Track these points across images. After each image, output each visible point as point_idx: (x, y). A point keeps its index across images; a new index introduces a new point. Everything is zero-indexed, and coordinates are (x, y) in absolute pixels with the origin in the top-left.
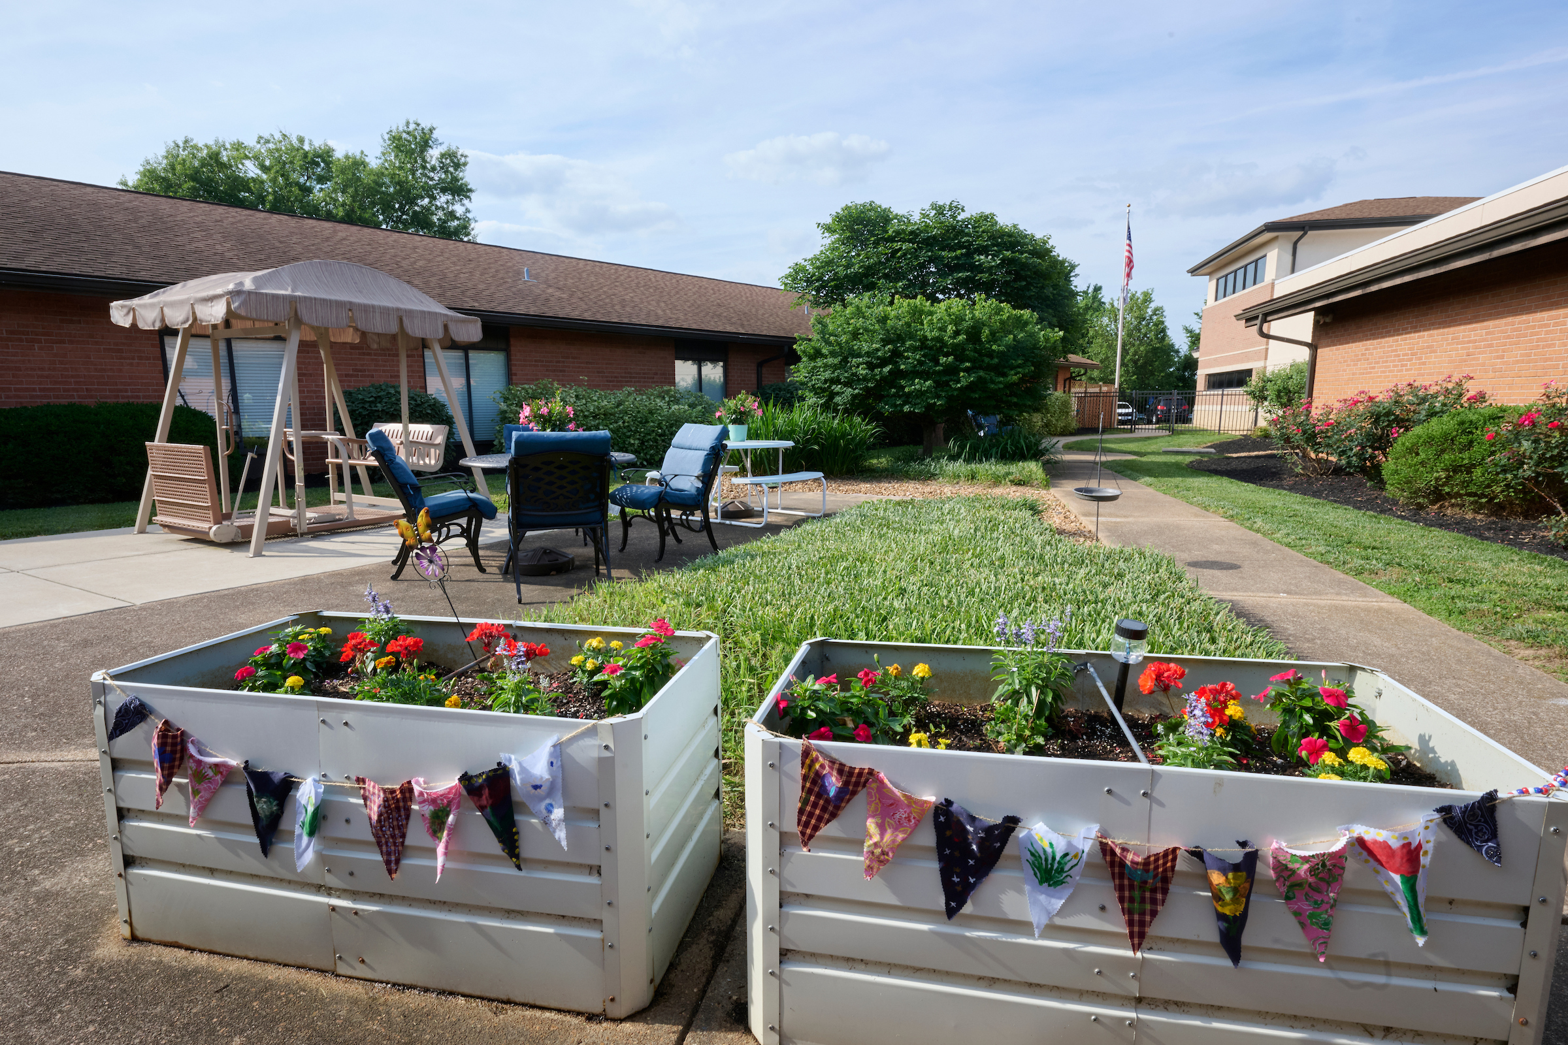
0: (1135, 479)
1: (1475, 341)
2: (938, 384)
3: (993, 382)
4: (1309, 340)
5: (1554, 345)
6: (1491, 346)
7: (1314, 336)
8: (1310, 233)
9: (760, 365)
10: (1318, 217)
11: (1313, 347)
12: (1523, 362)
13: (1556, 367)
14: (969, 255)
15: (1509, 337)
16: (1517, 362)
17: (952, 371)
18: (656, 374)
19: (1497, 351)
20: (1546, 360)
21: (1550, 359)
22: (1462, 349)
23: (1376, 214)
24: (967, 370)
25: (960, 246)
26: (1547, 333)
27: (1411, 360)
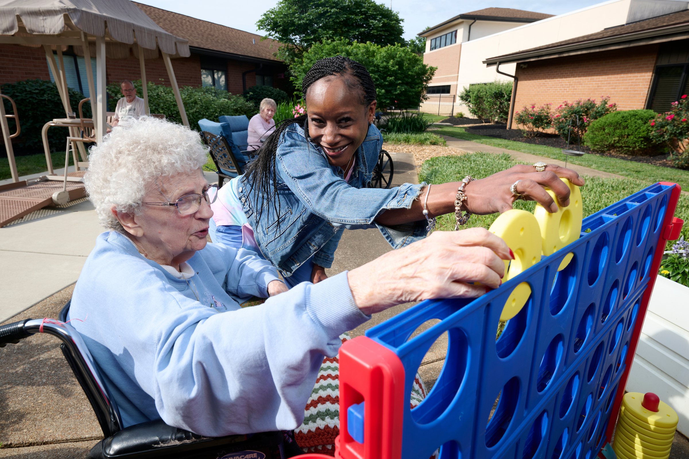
0: (470, 140)
1: (602, 81)
2: (387, 92)
3: (410, 91)
4: (514, 75)
5: (639, 85)
6: (610, 83)
7: (516, 73)
8: (477, 21)
9: (244, 74)
10: (479, 14)
11: (516, 79)
12: (624, 91)
13: (640, 94)
14: (366, 19)
15: (618, 80)
16: (622, 91)
17: (392, 84)
18: (191, 78)
19: (612, 86)
20: (635, 91)
21: (637, 91)
22: (595, 84)
23: (500, 15)
24: (399, 84)
25: (361, 13)
26: (636, 79)
27: (569, 87)
